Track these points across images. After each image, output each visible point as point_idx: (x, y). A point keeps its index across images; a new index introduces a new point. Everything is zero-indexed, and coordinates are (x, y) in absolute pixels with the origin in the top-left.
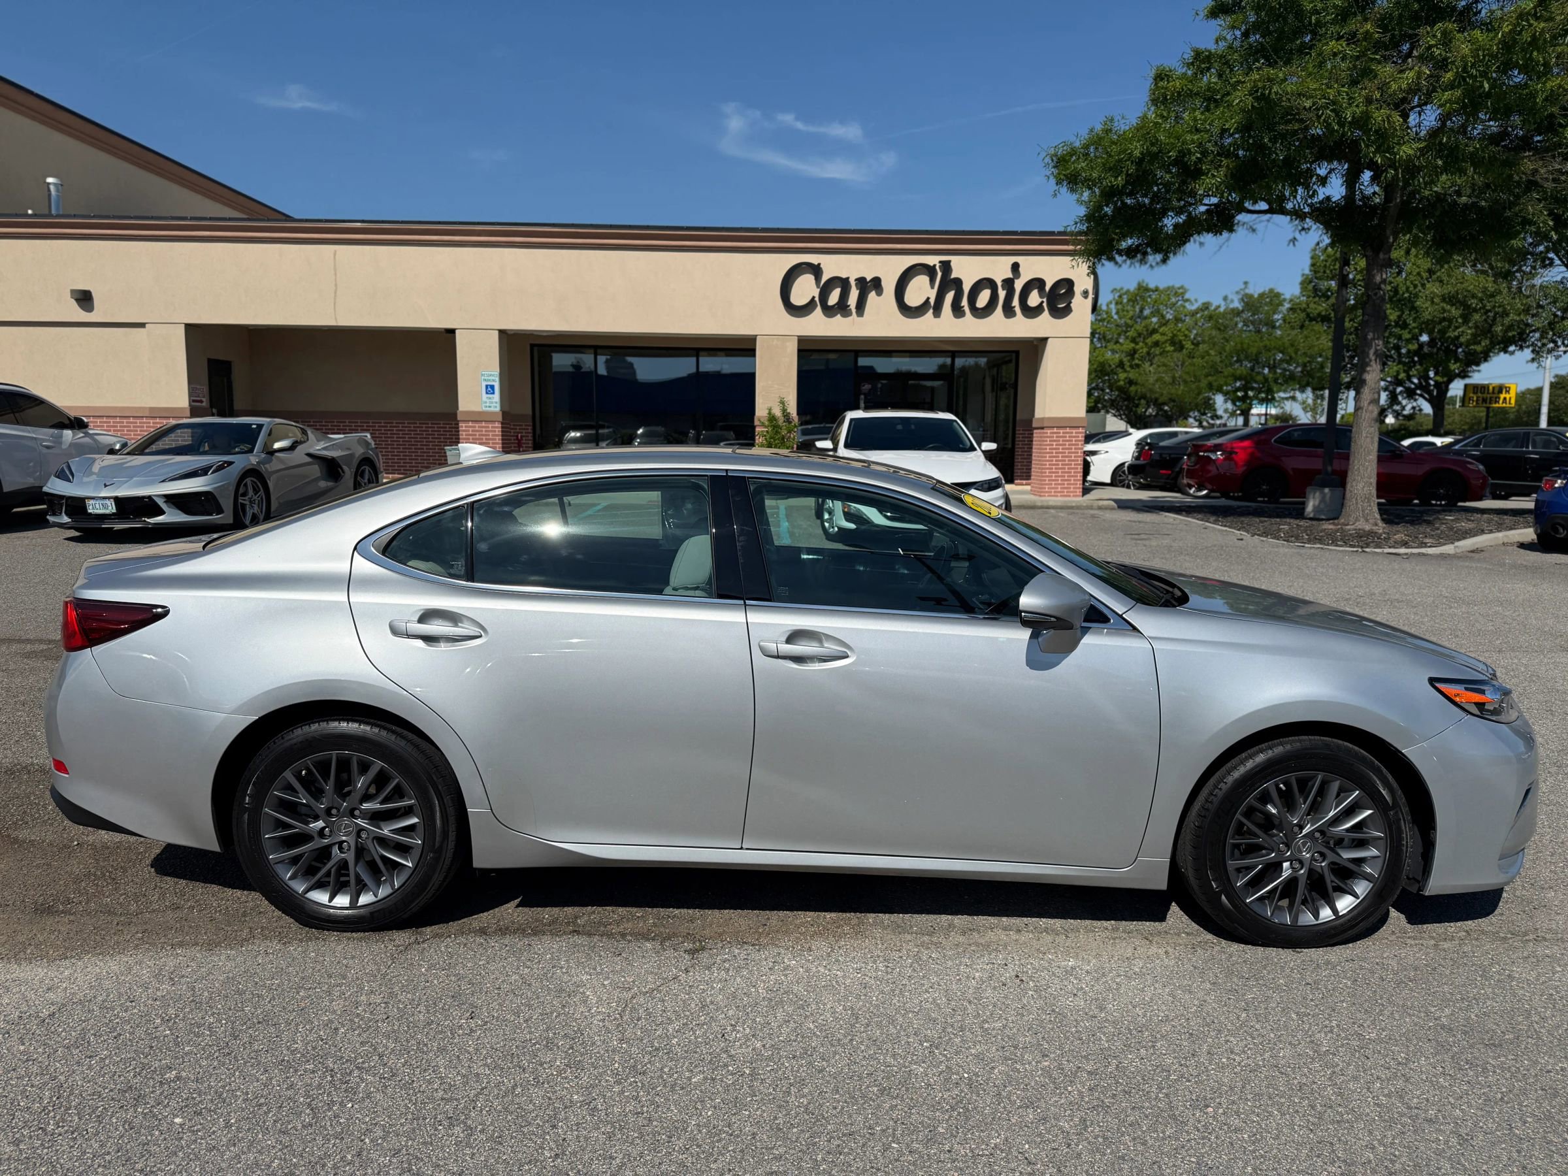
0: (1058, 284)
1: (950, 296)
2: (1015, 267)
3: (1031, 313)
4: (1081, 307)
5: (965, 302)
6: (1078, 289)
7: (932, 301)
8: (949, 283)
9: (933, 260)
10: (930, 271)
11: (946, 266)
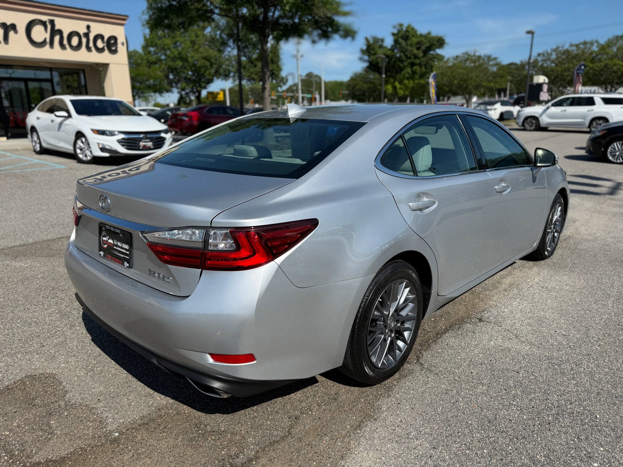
0: (110, 38)
1: (57, 38)
2: (88, 27)
3: (100, 50)
4: (122, 50)
5: (65, 42)
6: (119, 41)
7: (48, 40)
8: (55, 32)
9: (44, 18)
10: (44, 24)
11: (52, 22)
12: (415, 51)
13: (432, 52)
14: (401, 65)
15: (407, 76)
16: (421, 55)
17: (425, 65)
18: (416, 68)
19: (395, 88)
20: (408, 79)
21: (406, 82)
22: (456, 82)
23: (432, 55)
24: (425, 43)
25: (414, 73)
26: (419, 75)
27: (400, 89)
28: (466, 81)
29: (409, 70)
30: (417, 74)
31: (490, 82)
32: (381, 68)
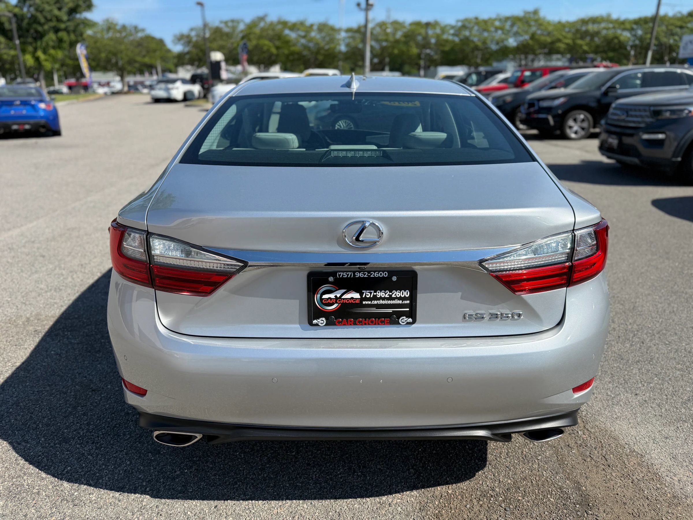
12: (56, 12)
13: (78, 16)
14: (40, 29)
15: (51, 44)
16: (65, 18)
17: (74, 31)
18: (63, 34)
19: (37, 59)
20: (54, 48)
21: (52, 51)
22: (103, 55)
23: (79, 19)
24: (67, 3)
25: (60, 41)
26: (68, 43)
27: (46, 60)
28: (115, 54)
29: (52, 36)
30: (65, 42)
31: (144, 56)
32: (11, 30)
